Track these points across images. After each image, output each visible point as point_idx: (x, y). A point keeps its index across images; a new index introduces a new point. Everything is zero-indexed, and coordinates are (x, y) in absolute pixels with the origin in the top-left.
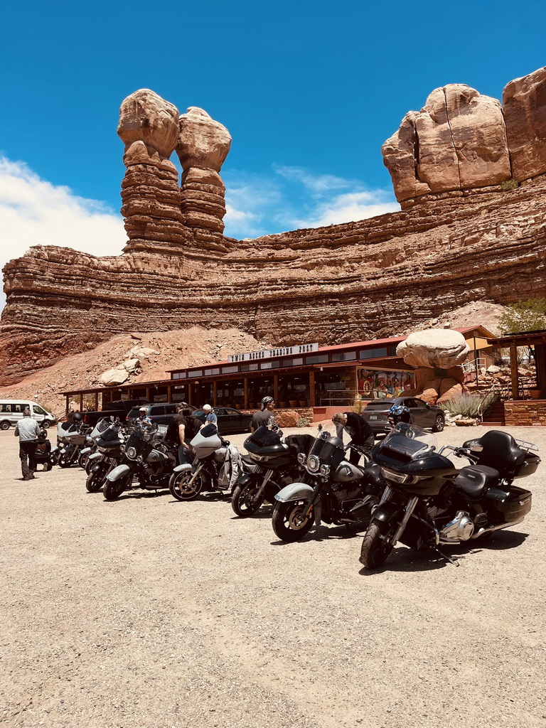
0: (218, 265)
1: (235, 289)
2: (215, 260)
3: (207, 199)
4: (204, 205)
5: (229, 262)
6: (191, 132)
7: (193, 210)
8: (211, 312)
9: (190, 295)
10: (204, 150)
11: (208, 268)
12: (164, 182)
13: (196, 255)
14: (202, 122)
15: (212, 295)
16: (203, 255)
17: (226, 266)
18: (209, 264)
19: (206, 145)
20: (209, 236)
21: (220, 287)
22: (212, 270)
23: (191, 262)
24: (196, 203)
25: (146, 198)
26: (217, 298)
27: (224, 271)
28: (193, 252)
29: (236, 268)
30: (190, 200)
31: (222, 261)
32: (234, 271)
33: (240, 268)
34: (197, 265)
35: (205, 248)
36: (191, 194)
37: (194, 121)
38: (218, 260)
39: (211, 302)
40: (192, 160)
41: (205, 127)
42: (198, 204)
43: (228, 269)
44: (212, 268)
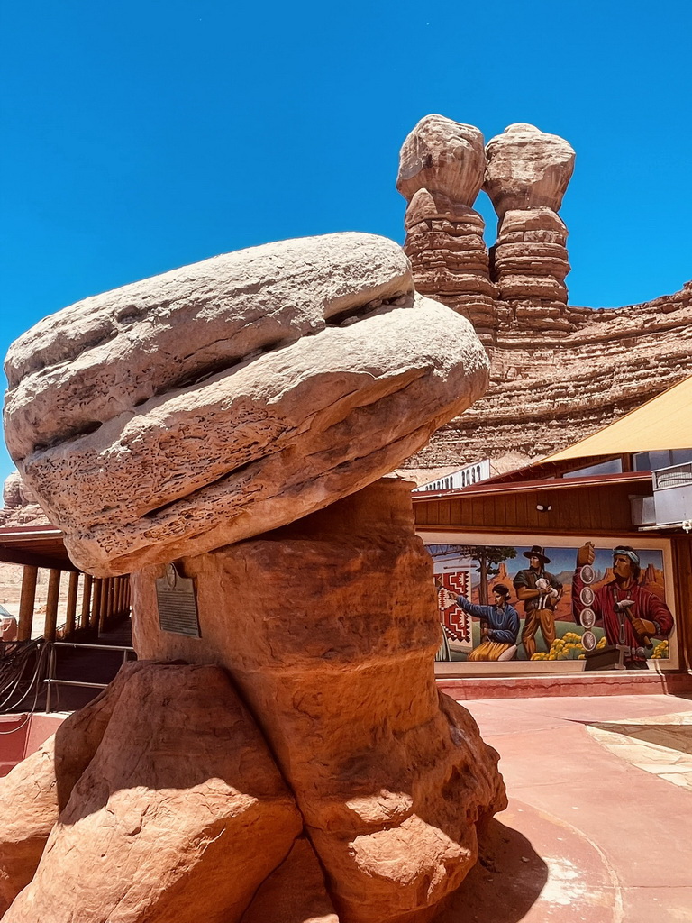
0: (555, 352)
1: (574, 387)
2: (550, 346)
3: (533, 253)
4: (528, 263)
5: (575, 345)
6: (504, 160)
7: (510, 274)
8: (536, 428)
9: (502, 405)
10: (528, 180)
11: (538, 359)
12: (458, 240)
13: (517, 341)
14: (523, 140)
15: (537, 401)
16: (528, 340)
17: (569, 351)
18: (538, 354)
19: (532, 173)
20: (539, 308)
21: (551, 386)
22: (543, 362)
23: (508, 353)
24: (515, 262)
25: (432, 269)
26: (546, 403)
27: (566, 360)
28: (513, 337)
29: (587, 352)
30: (506, 260)
31: (564, 345)
32: (582, 358)
33: (594, 351)
34: (519, 357)
35: (531, 328)
36: (506, 251)
37: (510, 142)
38: (556, 344)
39: (535, 412)
40: (508, 200)
41: (528, 147)
42: (519, 263)
43: (573, 357)
44: (546, 359)
